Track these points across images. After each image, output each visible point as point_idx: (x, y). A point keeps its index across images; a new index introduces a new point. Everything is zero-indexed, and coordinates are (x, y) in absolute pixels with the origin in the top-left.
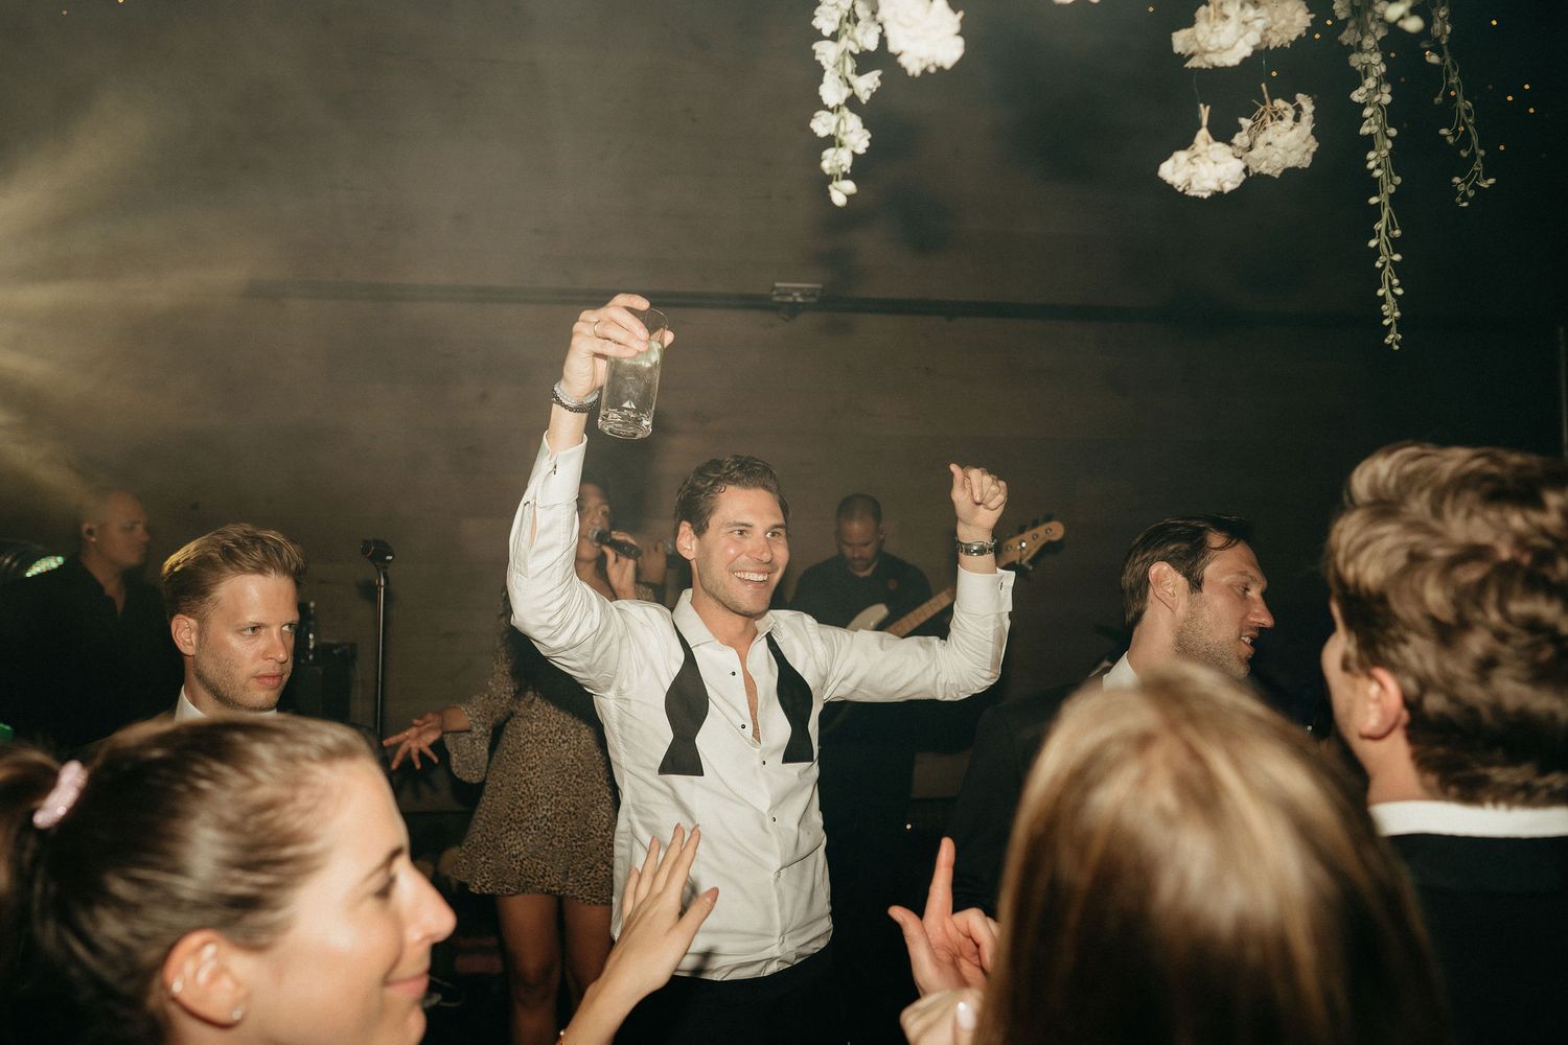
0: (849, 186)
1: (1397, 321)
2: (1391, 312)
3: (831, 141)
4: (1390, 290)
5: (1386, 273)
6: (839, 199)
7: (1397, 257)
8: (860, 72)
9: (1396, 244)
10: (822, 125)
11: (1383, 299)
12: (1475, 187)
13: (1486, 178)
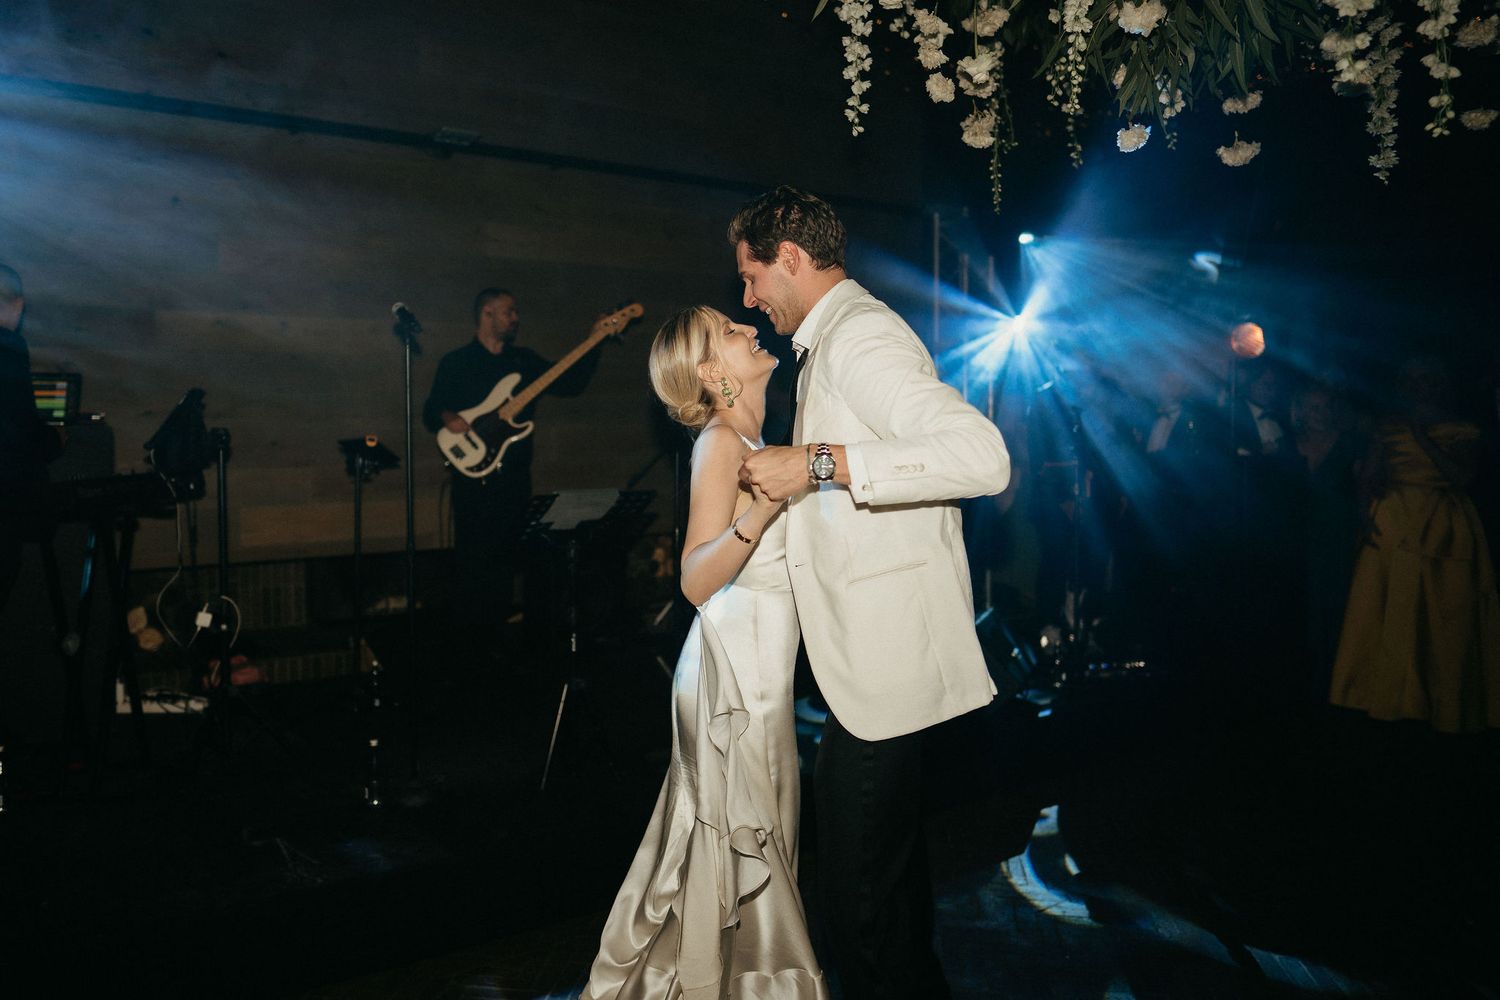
0: (861, 129)
1: (1000, 203)
2: (997, 199)
3: (852, 108)
4: (997, 189)
5: (996, 182)
6: (855, 133)
7: (1000, 175)
8: (863, 80)
9: (999, 170)
10: (851, 102)
11: (994, 192)
12: (1010, 145)
13: (1015, 141)
